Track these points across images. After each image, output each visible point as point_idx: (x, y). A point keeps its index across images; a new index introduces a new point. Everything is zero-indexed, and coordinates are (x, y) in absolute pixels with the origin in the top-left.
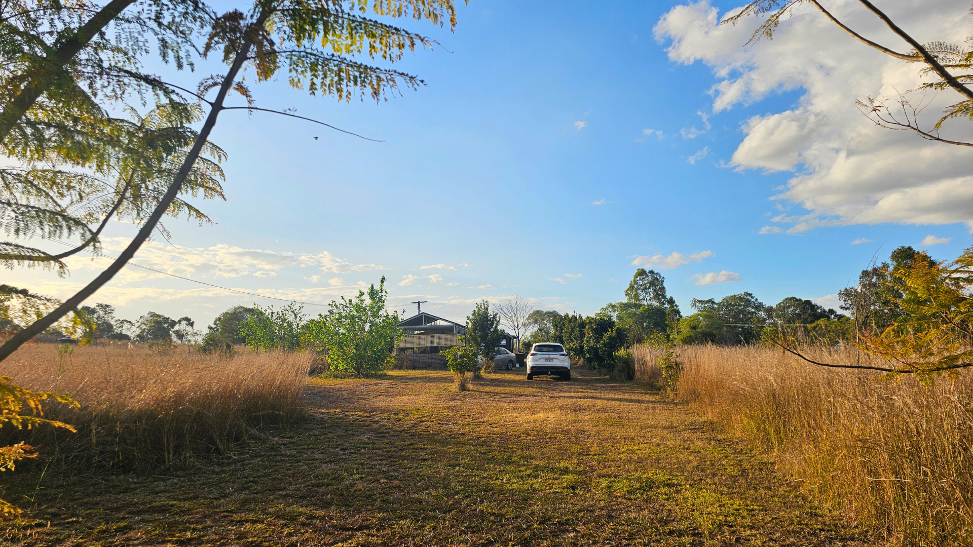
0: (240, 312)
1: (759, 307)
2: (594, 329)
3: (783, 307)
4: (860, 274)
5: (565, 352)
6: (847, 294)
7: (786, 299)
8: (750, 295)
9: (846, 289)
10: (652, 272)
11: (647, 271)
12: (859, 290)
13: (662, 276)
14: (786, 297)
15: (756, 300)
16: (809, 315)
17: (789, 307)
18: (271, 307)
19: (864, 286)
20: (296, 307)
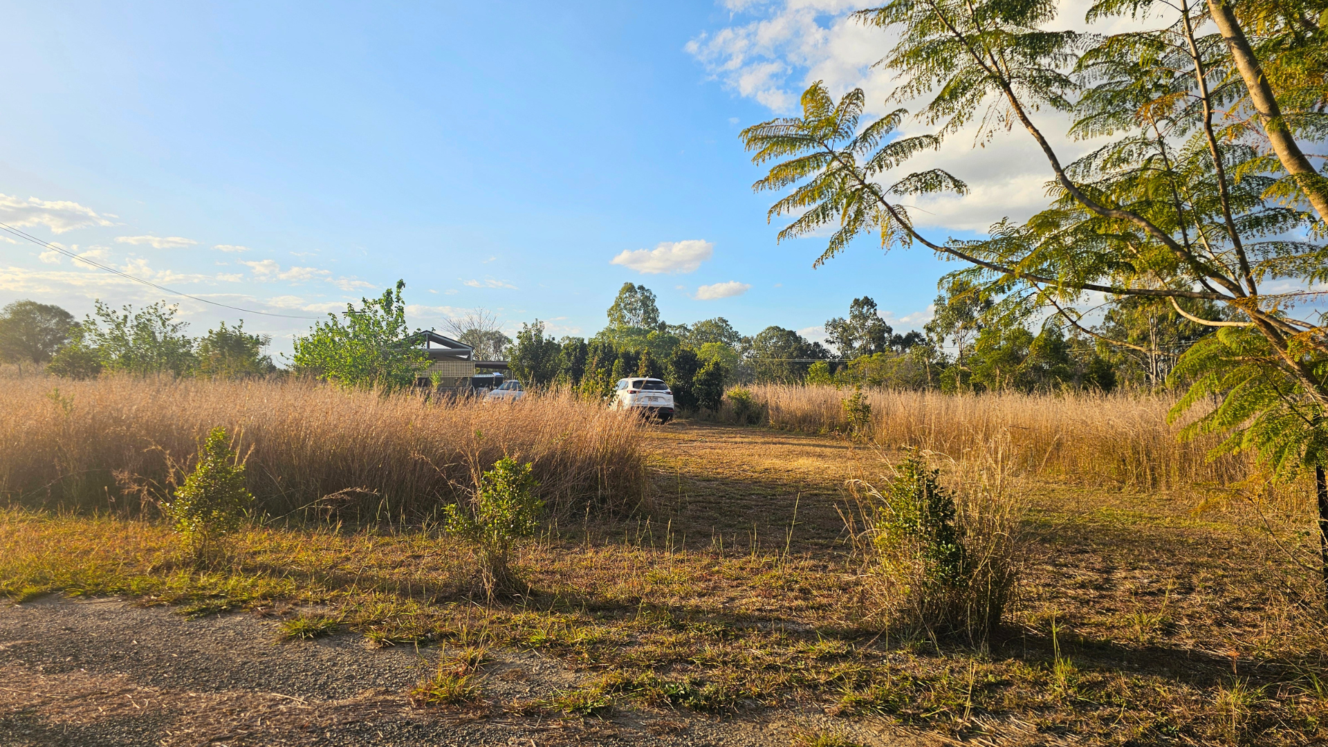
0: (30, 312)
1: (734, 336)
2: (675, 362)
3: (764, 338)
4: (851, 302)
5: (669, 390)
6: (834, 325)
7: (769, 329)
8: (725, 321)
9: (834, 321)
10: (641, 288)
11: (636, 287)
12: (848, 322)
13: (653, 293)
14: (769, 326)
15: (731, 328)
16: (795, 348)
17: (771, 338)
18: (128, 307)
19: (854, 317)
20: (165, 310)
